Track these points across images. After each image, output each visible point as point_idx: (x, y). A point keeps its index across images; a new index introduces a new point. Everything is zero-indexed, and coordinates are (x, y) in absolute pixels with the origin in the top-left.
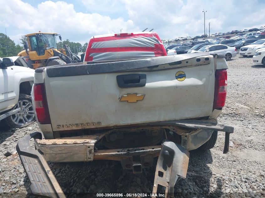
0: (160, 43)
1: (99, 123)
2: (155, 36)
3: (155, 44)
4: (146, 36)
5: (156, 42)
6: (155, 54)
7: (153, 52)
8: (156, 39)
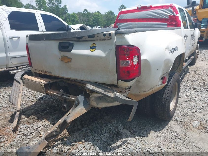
0: (175, 15)
1: (50, 72)
2: (171, 8)
3: (169, 16)
4: (163, 8)
5: (171, 14)
6: (168, 25)
7: (167, 24)
8: (172, 10)
